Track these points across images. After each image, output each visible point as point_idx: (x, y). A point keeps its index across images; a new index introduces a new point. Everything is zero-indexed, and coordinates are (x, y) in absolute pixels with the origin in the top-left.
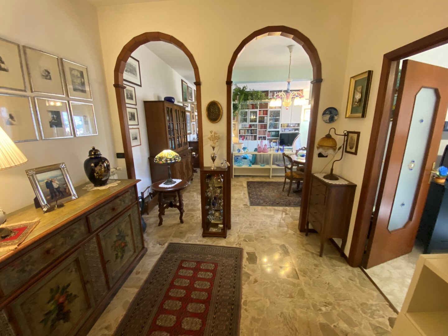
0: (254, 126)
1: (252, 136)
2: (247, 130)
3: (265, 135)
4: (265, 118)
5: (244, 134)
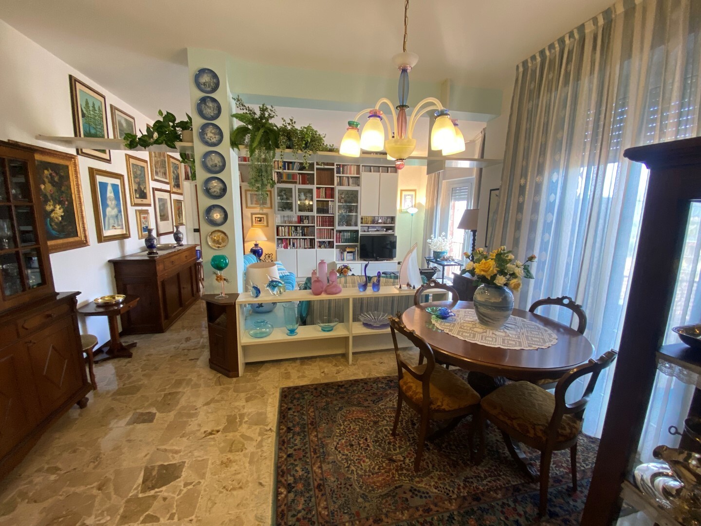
0: (308, 219)
1: (305, 239)
2: (294, 226)
3: (331, 238)
4: (330, 203)
5: (289, 235)
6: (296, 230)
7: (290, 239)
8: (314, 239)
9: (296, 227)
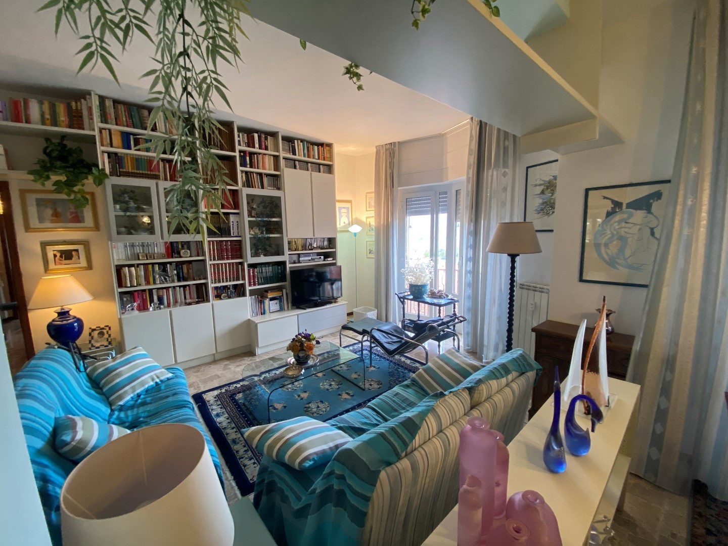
0: (189, 248)
1: (184, 287)
2: (159, 264)
3: (238, 279)
4: (232, 218)
5: (148, 283)
6: (165, 270)
7: (151, 291)
8: (206, 285)
9: (163, 266)
